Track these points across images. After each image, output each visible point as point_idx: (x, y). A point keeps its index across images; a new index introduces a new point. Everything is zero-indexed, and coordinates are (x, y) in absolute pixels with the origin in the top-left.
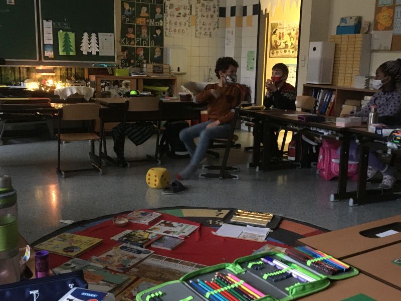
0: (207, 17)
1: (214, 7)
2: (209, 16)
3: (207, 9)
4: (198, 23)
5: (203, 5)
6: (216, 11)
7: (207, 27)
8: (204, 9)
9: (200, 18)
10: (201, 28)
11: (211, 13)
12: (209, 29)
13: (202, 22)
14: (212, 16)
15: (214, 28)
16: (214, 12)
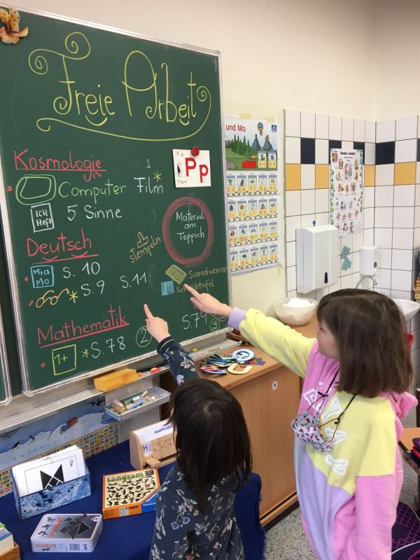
0: (347, 190)
1: (357, 168)
2: (350, 189)
3: (346, 171)
4: (334, 206)
5: (341, 164)
6: (359, 176)
7: (347, 212)
8: (342, 172)
9: (336, 193)
10: (338, 217)
11: (352, 180)
12: (350, 215)
13: (340, 204)
14: (353, 187)
15: (357, 212)
16: (356, 178)
